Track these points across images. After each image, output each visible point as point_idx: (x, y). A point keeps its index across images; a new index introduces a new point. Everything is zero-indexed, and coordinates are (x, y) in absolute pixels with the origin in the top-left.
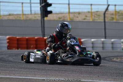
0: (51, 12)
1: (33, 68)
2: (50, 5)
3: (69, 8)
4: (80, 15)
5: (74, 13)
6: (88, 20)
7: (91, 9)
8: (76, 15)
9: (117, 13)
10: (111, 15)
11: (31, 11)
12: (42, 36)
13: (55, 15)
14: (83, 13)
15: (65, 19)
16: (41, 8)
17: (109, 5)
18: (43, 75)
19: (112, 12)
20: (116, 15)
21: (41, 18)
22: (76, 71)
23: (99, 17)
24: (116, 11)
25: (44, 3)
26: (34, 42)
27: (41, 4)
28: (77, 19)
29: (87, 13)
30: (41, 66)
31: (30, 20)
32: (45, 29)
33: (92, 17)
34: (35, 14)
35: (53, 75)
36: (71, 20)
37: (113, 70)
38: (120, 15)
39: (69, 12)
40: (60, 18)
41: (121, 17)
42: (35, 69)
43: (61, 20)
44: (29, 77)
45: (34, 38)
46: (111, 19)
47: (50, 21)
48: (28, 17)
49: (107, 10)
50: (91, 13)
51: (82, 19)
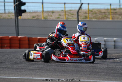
0: (24, 11)
1: (6, 67)
2: (24, 4)
3: (43, 7)
4: (54, 13)
5: (48, 12)
6: (62, 18)
7: (65, 8)
8: (50, 14)
9: (90, 11)
10: (84, 13)
11: (5, 9)
12: (16, 35)
13: (29, 14)
14: (57, 12)
15: (39, 18)
16: (15, 7)
17: (82, 4)
18: (17, 74)
19: (85, 11)
20: (89, 14)
21: (15, 17)
22: (49, 70)
23: (72, 15)
24: (89, 10)
25: (18, 2)
26: (8, 41)
27: (14, 3)
28: (51, 17)
29: (61, 12)
30: (15, 65)
31: (4, 19)
32: (19, 28)
33: (66, 16)
34: (9, 13)
35: (27, 75)
36: (44, 19)
37: (86, 68)
38: (93, 14)
39: (43, 10)
40: (33, 17)
41: (94, 15)
42: (9, 68)
43: (35, 19)
44: (3, 76)
45: (8, 37)
46: (84, 17)
47: (23, 20)
48: (2, 16)
49: (80, 9)
50: (64, 12)
51: (56, 18)
